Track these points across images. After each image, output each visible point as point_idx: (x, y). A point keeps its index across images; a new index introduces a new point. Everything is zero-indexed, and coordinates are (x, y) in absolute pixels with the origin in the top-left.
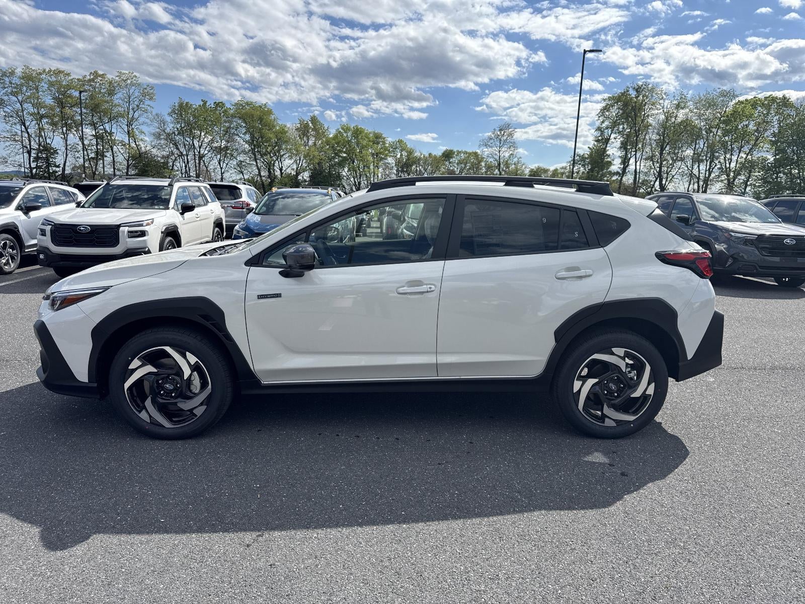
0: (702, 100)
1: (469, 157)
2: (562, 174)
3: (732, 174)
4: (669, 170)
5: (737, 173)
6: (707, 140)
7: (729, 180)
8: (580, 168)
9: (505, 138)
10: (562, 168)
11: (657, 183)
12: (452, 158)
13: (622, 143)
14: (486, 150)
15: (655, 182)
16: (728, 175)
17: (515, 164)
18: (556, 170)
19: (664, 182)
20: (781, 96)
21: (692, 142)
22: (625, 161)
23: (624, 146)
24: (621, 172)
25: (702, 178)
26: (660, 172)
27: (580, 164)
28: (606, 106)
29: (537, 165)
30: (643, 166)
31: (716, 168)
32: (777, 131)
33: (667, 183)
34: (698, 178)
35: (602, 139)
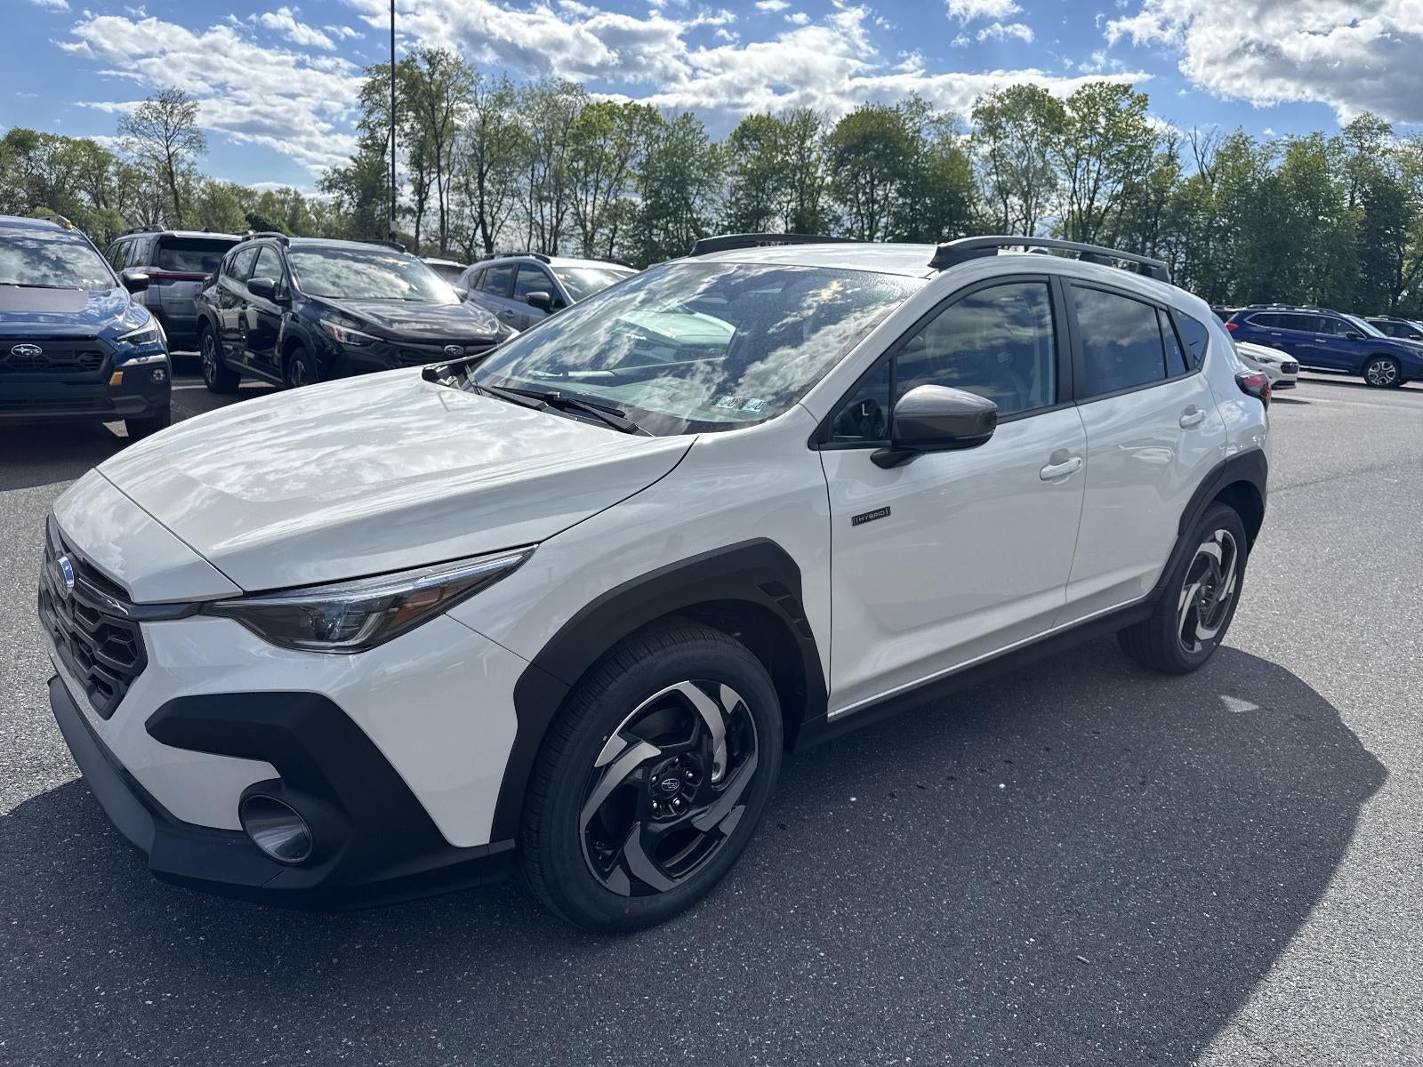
0: (535, 95)
1: (74, 150)
2: (283, 202)
3: (589, 225)
4: (495, 210)
5: (598, 224)
6: (549, 165)
7: (586, 234)
8: (342, 195)
9: (176, 120)
10: (281, 192)
11: (479, 232)
12: (34, 148)
13: (413, 156)
14: (136, 140)
15: (475, 230)
16: (584, 227)
17: (183, 176)
18: (269, 194)
19: (489, 231)
20: (645, 106)
21: (527, 165)
22: (421, 190)
23: (416, 162)
24: (415, 209)
25: (547, 227)
26: (481, 214)
27: (341, 188)
28: (373, 83)
29: (228, 181)
30: (452, 201)
31: (568, 212)
32: (644, 161)
33: (494, 232)
34: (543, 228)
35: (374, 144)
